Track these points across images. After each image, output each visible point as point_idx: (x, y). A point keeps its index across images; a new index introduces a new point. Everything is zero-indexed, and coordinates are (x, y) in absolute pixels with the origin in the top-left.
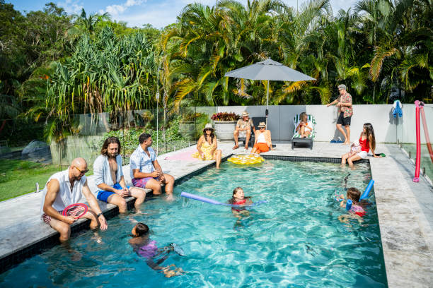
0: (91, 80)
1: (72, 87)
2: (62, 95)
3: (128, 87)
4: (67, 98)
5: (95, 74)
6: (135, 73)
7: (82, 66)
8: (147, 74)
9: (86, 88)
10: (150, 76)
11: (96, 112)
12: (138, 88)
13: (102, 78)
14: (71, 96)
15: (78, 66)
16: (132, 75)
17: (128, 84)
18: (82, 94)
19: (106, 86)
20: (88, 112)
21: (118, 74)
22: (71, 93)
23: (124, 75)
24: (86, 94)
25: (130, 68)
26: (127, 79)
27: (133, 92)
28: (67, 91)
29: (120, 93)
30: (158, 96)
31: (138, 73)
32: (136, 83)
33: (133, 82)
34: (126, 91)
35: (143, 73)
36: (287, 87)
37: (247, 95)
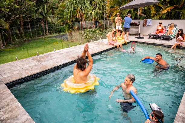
0: (79, 8)
1: (72, 11)
2: (69, 15)
3: (93, 11)
4: (71, 16)
5: (81, 6)
6: (96, 5)
7: (76, 2)
8: (101, 5)
9: (78, 11)
10: (102, 6)
11: (82, 21)
12: (97, 11)
13: (83, 7)
14: (72, 15)
15: (74, 3)
16: (95, 6)
17: (93, 9)
18: (76, 14)
19: (84, 11)
20: (79, 21)
21: (89, 5)
22: (72, 14)
23: (92, 6)
24: (78, 14)
25: (94, 3)
26: (93, 7)
27: (95, 13)
28: (71, 13)
29: (90, 13)
30: (105, 15)
31: (97, 5)
32: (97, 9)
33: (95, 9)
34: (92, 13)
35: (100, 5)
36: (163, 10)
37: (143, 14)
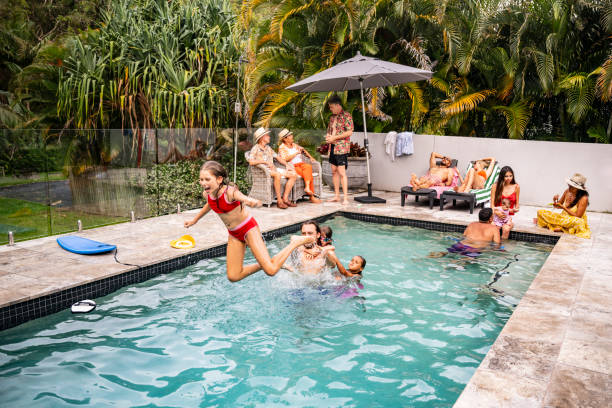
0: (132, 72)
1: (98, 85)
2: (83, 96)
3: (192, 89)
4: (90, 104)
5: (137, 63)
6: (205, 65)
7: (115, 47)
8: (226, 68)
9: (124, 85)
10: (230, 73)
11: (141, 127)
12: (207, 92)
13: (150, 70)
14: (97, 100)
15: (109, 48)
16: (200, 68)
17: (192, 83)
18: (117, 97)
19: (154, 85)
20: (127, 126)
21: (175, 65)
22: (98, 93)
23: (186, 67)
24: (122, 97)
25: (197, 55)
26: (193, 73)
27: (200, 97)
28: (91, 89)
29: (178, 98)
30: (238, 108)
31: (210, 66)
32: (207, 84)
33: (201, 81)
34: (187, 94)
35: (219, 66)
36: (450, 103)
37: (382, 115)
